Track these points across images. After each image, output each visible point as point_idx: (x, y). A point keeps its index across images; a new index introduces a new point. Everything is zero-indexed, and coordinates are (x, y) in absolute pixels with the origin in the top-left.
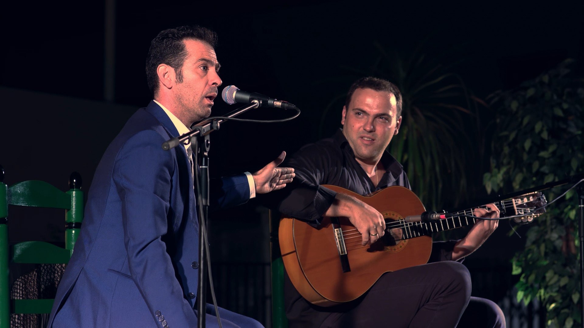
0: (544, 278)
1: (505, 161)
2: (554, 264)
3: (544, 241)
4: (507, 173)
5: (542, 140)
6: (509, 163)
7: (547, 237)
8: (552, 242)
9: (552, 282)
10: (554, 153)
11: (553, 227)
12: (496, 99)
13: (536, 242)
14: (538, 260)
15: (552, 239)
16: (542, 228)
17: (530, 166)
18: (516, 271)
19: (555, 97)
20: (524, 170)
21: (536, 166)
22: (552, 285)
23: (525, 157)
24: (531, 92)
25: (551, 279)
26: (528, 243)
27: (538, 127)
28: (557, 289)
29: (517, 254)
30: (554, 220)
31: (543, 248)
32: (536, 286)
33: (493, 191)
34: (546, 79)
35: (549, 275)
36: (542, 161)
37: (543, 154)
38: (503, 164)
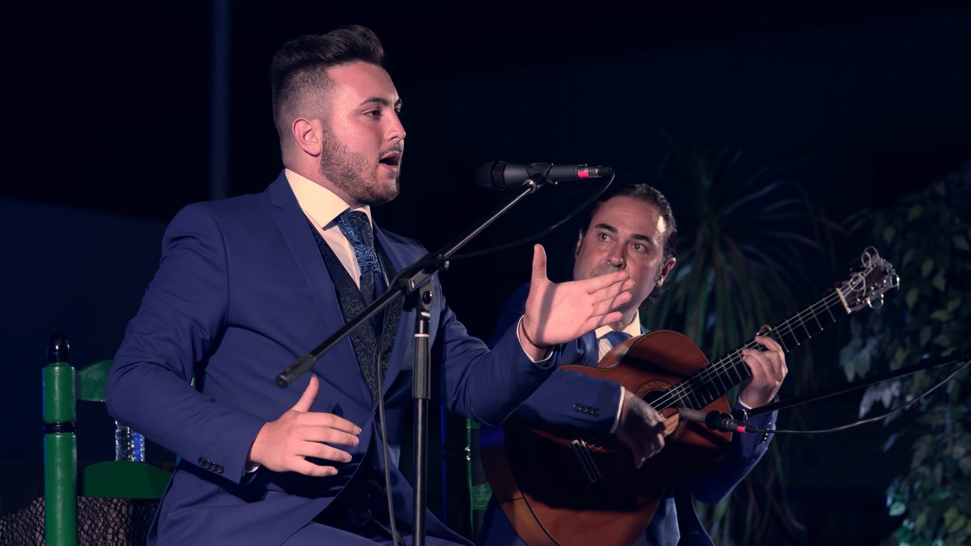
0: (941, 520)
1: (877, 328)
2: (958, 497)
3: (941, 459)
4: (879, 347)
5: (936, 291)
6: (882, 331)
7: (947, 452)
8: (956, 462)
9: (955, 528)
10: (956, 313)
11: (957, 435)
12: (859, 224)
13: (928, 462)
14: (932, 491)
15: (955, 457)
16: (939, 437)
17: (915, 335)
18: (897, 510)
19: (957, 220)
20: (908, 340)
21: (926, 335)
22: (955, 533)
23: (909, 320)
24: (915, 212)
25: (954, 522)
26: (916, 462)
27: (927, 267)
28: (963, 539)
29: (896, 482)
30: (958, 425)
31: (938, 470)
32: (928, 534)
33: (857, 376)
34: (941, 189)
35: (950, 515)
36: (937, 326)
37: (939, 315)
38: (873, 334)
